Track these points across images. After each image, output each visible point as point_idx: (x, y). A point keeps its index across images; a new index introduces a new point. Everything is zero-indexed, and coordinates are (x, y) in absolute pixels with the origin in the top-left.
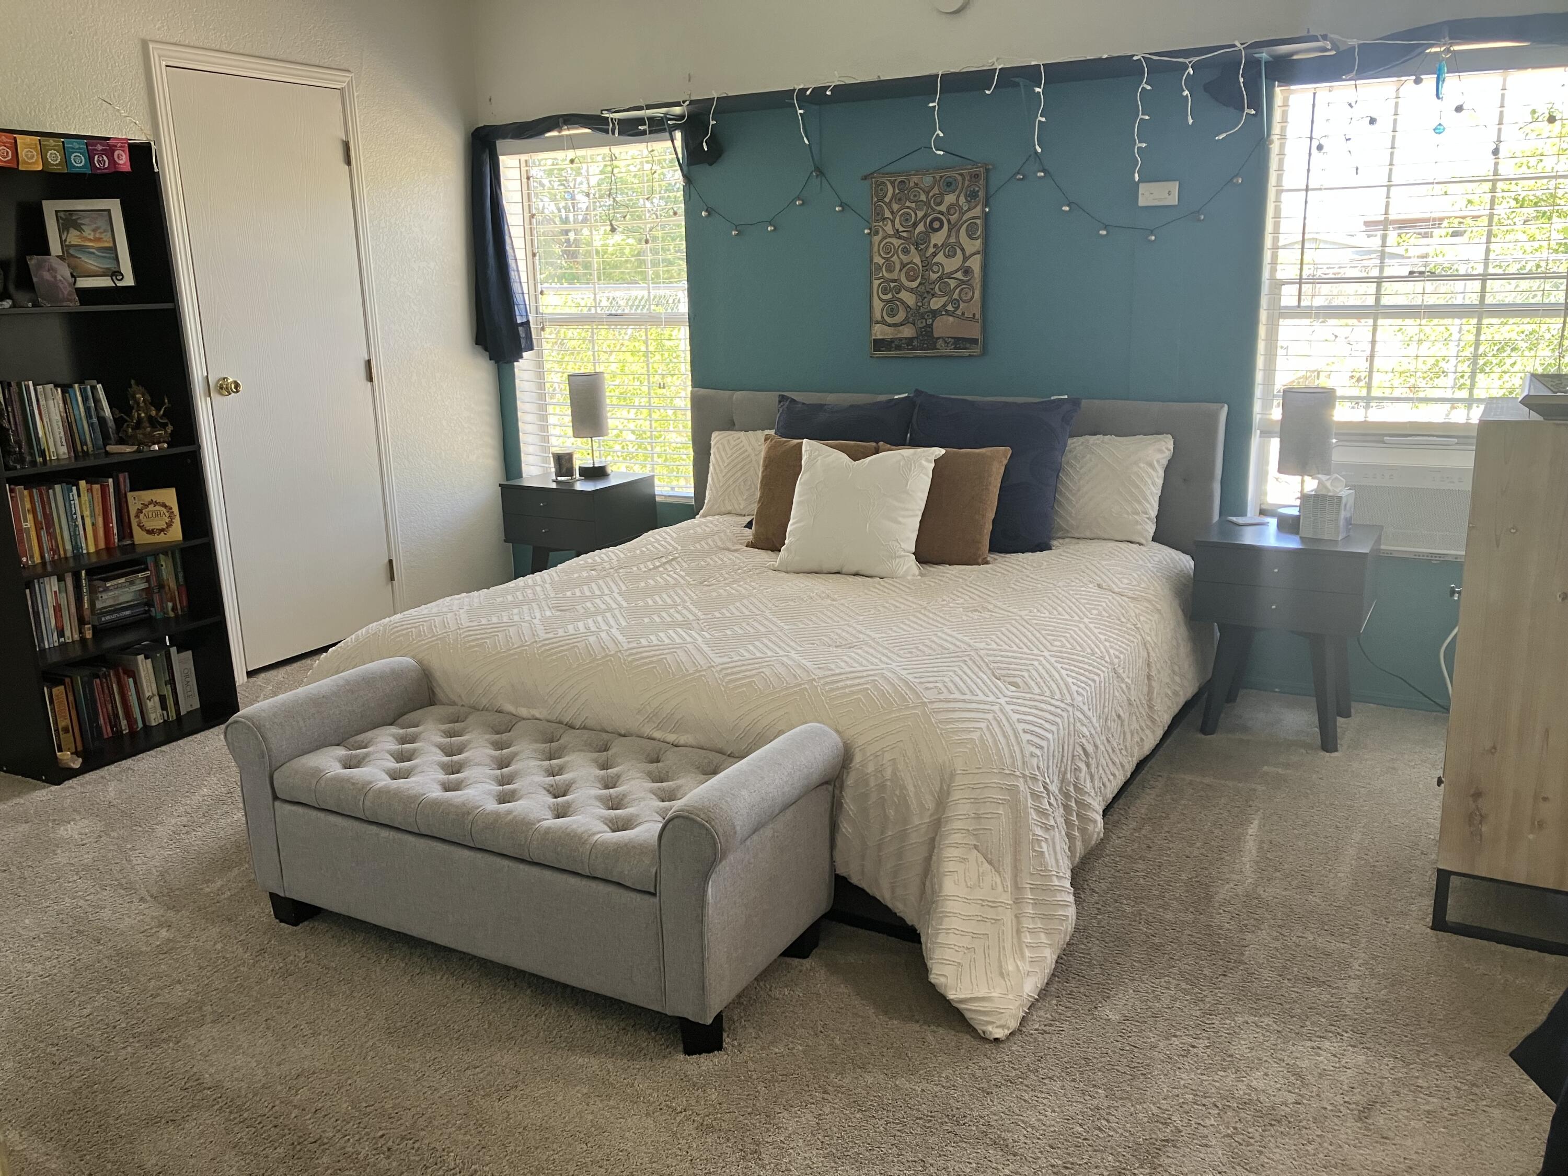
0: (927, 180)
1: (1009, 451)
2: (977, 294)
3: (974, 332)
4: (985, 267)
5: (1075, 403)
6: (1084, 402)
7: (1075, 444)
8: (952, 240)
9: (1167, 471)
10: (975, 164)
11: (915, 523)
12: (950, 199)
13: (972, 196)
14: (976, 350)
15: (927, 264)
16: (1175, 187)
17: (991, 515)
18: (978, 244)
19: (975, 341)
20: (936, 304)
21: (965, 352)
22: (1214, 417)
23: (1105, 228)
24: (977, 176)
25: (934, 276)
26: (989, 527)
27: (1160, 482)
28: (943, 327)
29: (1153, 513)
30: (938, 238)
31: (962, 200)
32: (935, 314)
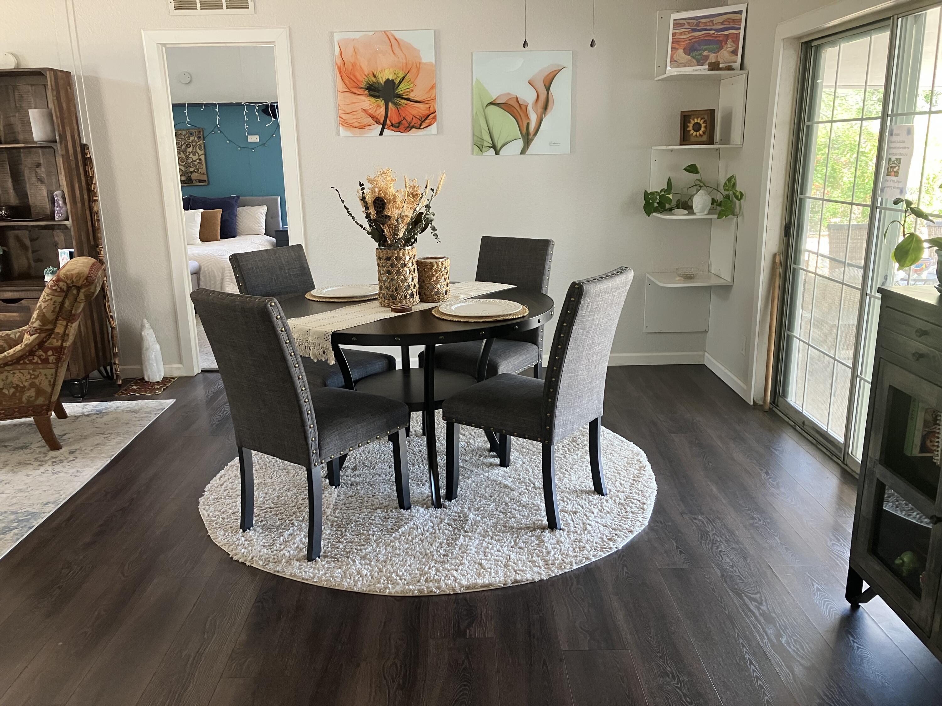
0: (184, 133)
1: (221, 210)
2: (204, 166)
3: (205, 178)
4: (206, 158)
5: (238, 197)
6: (241, 197)
7: (240, 209)
8: (194, 150)
9: (266, 215)
10: (199, 128)
11: (198, 230)
12: (192, 138)
13: (199, 138)
14: (206, 183)
15: (187, 158)
16: (258, 137)
17: (219, 228)
18: (203, 152)
19: (205, 181)
20: (191, 169)
21: (202, 184)
22: (277, 199)
23: (240, 147)
24: (200, 132)
25: (190, 161)
26: (219, 231)
27: (265, 218)
28: (194, 176)
29: (264, 227)
30: (190, 150)
31: (196, 139)
32: (192, 172)
